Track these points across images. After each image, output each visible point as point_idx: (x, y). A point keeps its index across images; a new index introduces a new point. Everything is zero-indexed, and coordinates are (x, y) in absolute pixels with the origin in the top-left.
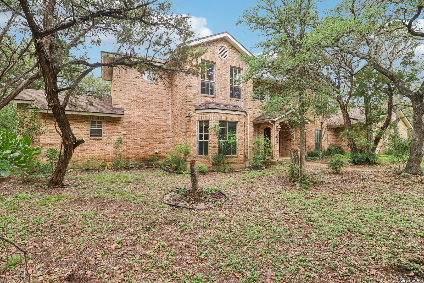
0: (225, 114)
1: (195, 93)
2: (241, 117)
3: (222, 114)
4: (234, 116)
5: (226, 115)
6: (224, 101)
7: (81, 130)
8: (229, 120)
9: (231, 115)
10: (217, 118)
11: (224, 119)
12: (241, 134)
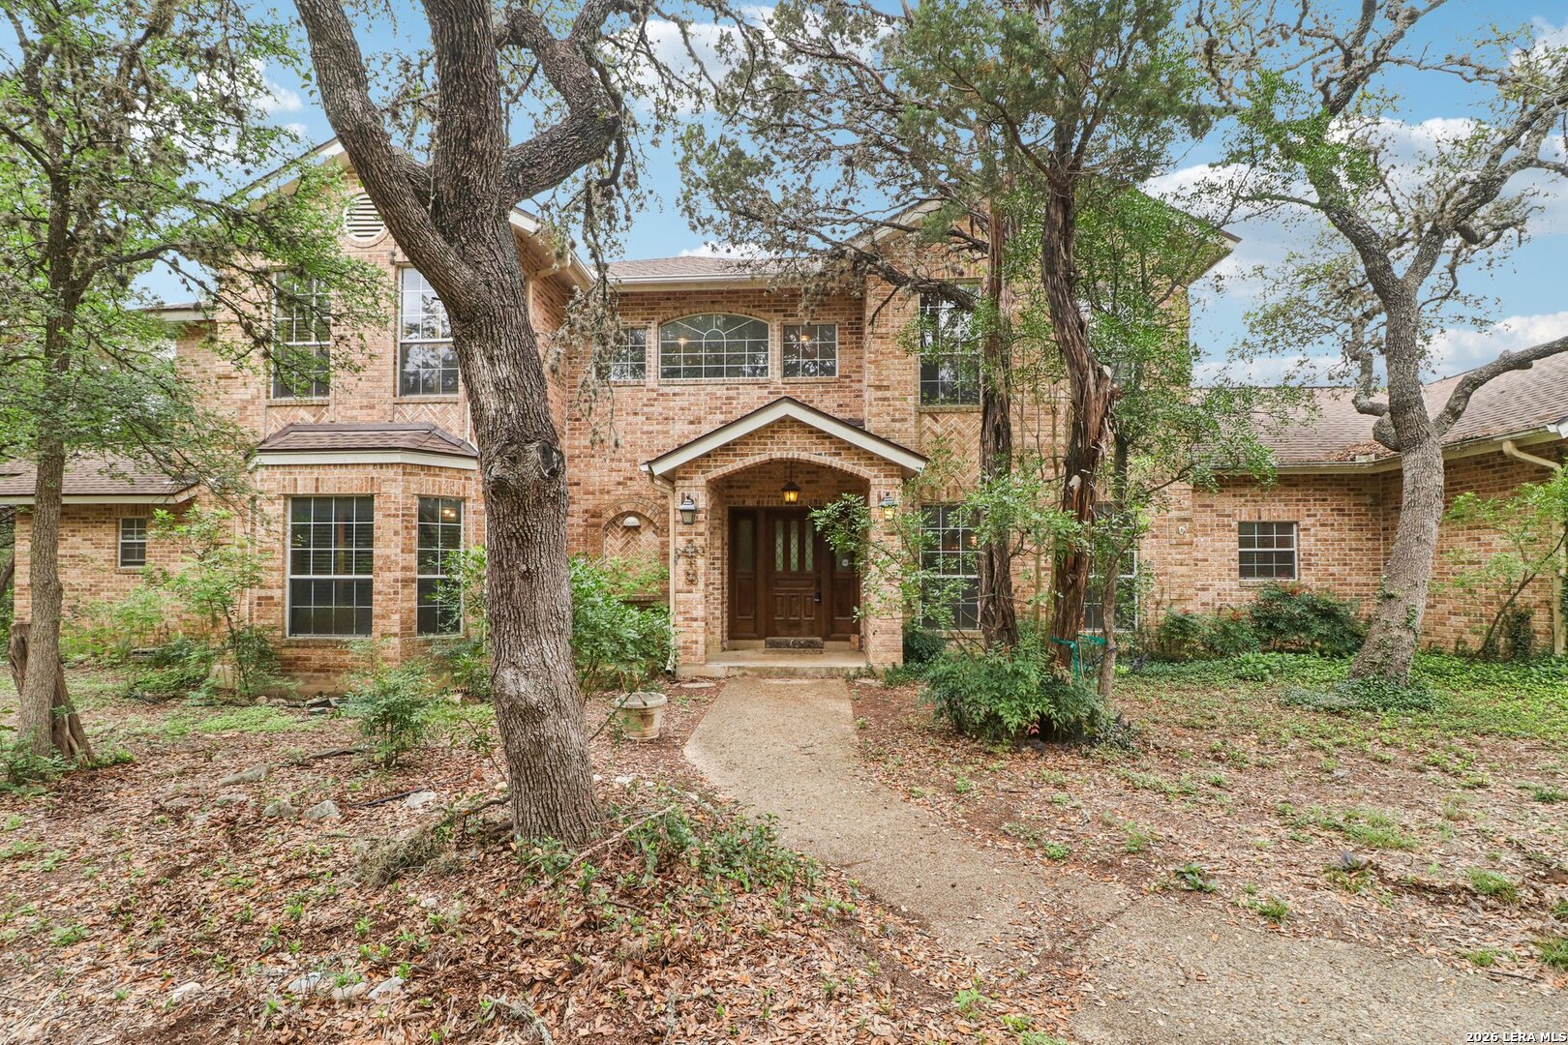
0: (312, 466)
1: (245, 397)
2: (390, 473)
3: (297, 471)
4: (354, 473)
5: (316, 472)
6: (365, 412)
7: (97, 546)
8: (326, 489)
9: (337, 472)
10: (274, 485)
11: (305, 486)
12: (387, 546)
